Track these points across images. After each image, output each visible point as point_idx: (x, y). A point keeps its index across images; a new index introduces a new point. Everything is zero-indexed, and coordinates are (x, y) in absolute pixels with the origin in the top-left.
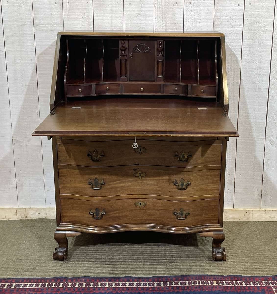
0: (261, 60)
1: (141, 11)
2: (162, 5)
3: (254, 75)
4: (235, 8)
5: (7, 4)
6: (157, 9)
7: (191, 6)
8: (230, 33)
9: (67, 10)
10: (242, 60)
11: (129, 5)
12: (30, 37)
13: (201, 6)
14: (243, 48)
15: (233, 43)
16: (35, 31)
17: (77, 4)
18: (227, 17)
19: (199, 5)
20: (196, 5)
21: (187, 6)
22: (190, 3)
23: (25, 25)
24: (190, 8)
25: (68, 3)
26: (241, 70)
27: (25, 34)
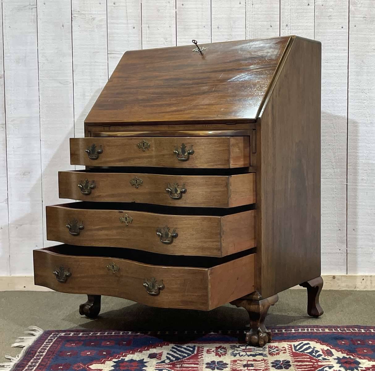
0: (371, 89)
1: (231, 36)
2: (255, 28)
3: (364, 107)
4: (338, 31)
5: (79, 29)
6: (249, 33)
7: (288, 29)
8: (334, 58)
9: (146, 35)
10: (349, 90)
11: (217, 29)
12: (103, 66)
13: (299, 29)
14: (349, 76)
15: (337, 71)
16: (109, 59)
17: (159, 28)
18: (329, 41)
19: (297, 28)
20: (293, 28)
21: (283, 29)
22: (287, 26)
23: (98, 52)
24: (286, 31)
25: (149, 27)
26: (349, 102)
27: (97, 62)
